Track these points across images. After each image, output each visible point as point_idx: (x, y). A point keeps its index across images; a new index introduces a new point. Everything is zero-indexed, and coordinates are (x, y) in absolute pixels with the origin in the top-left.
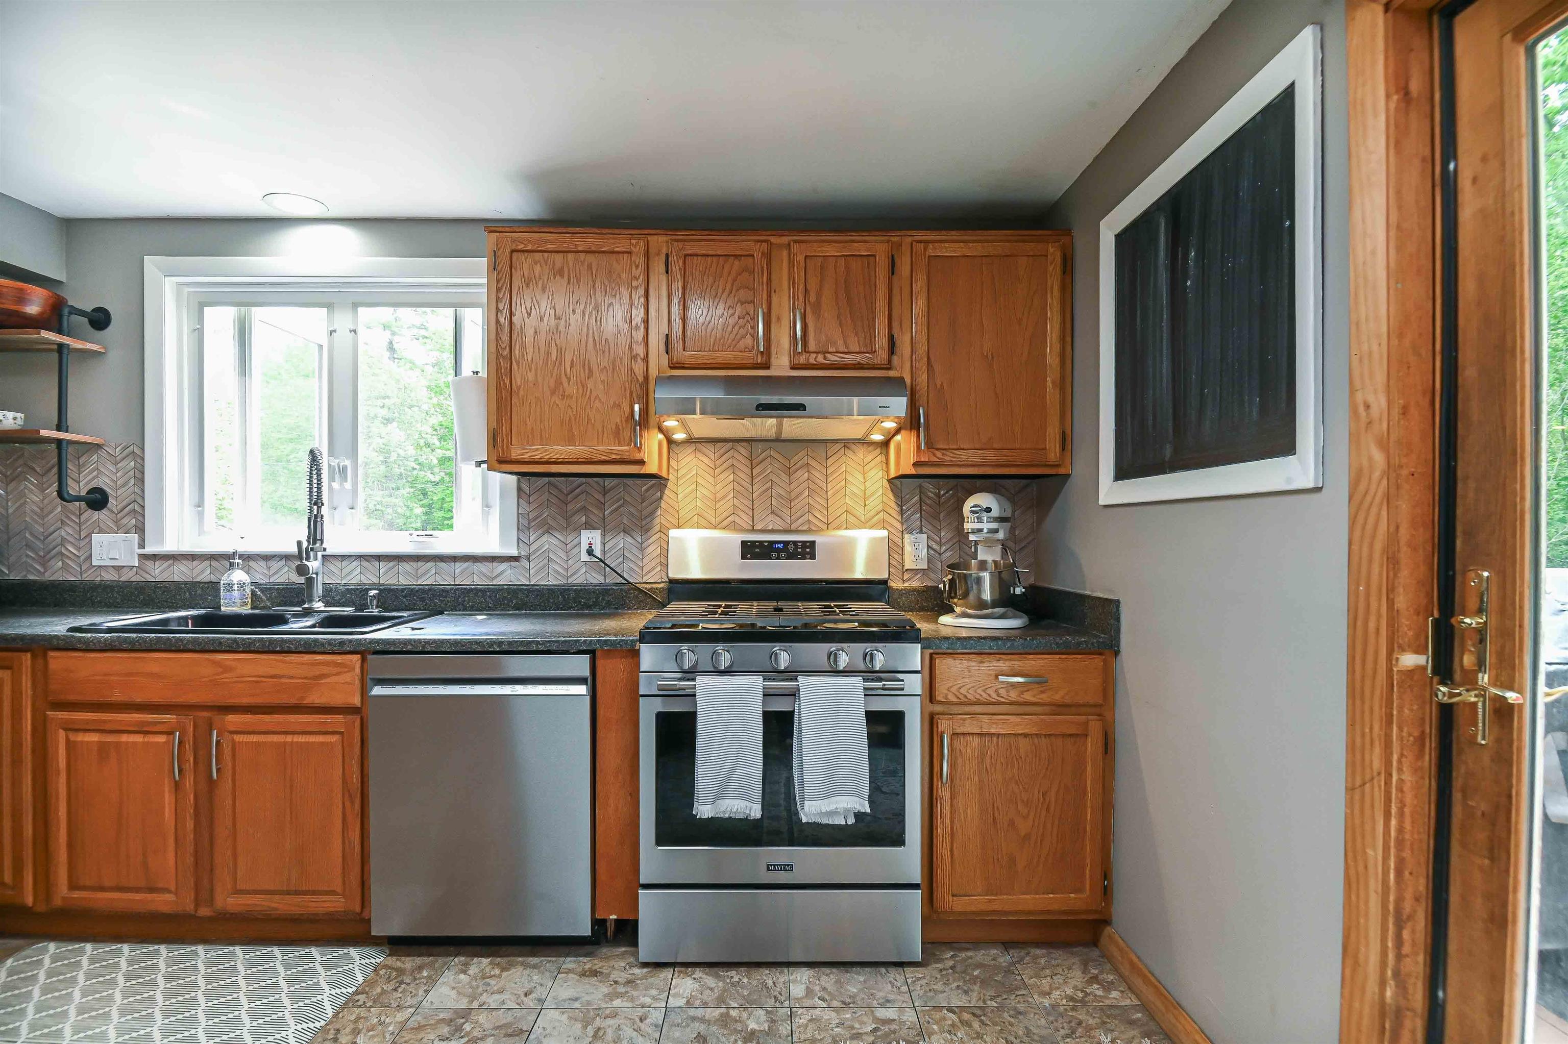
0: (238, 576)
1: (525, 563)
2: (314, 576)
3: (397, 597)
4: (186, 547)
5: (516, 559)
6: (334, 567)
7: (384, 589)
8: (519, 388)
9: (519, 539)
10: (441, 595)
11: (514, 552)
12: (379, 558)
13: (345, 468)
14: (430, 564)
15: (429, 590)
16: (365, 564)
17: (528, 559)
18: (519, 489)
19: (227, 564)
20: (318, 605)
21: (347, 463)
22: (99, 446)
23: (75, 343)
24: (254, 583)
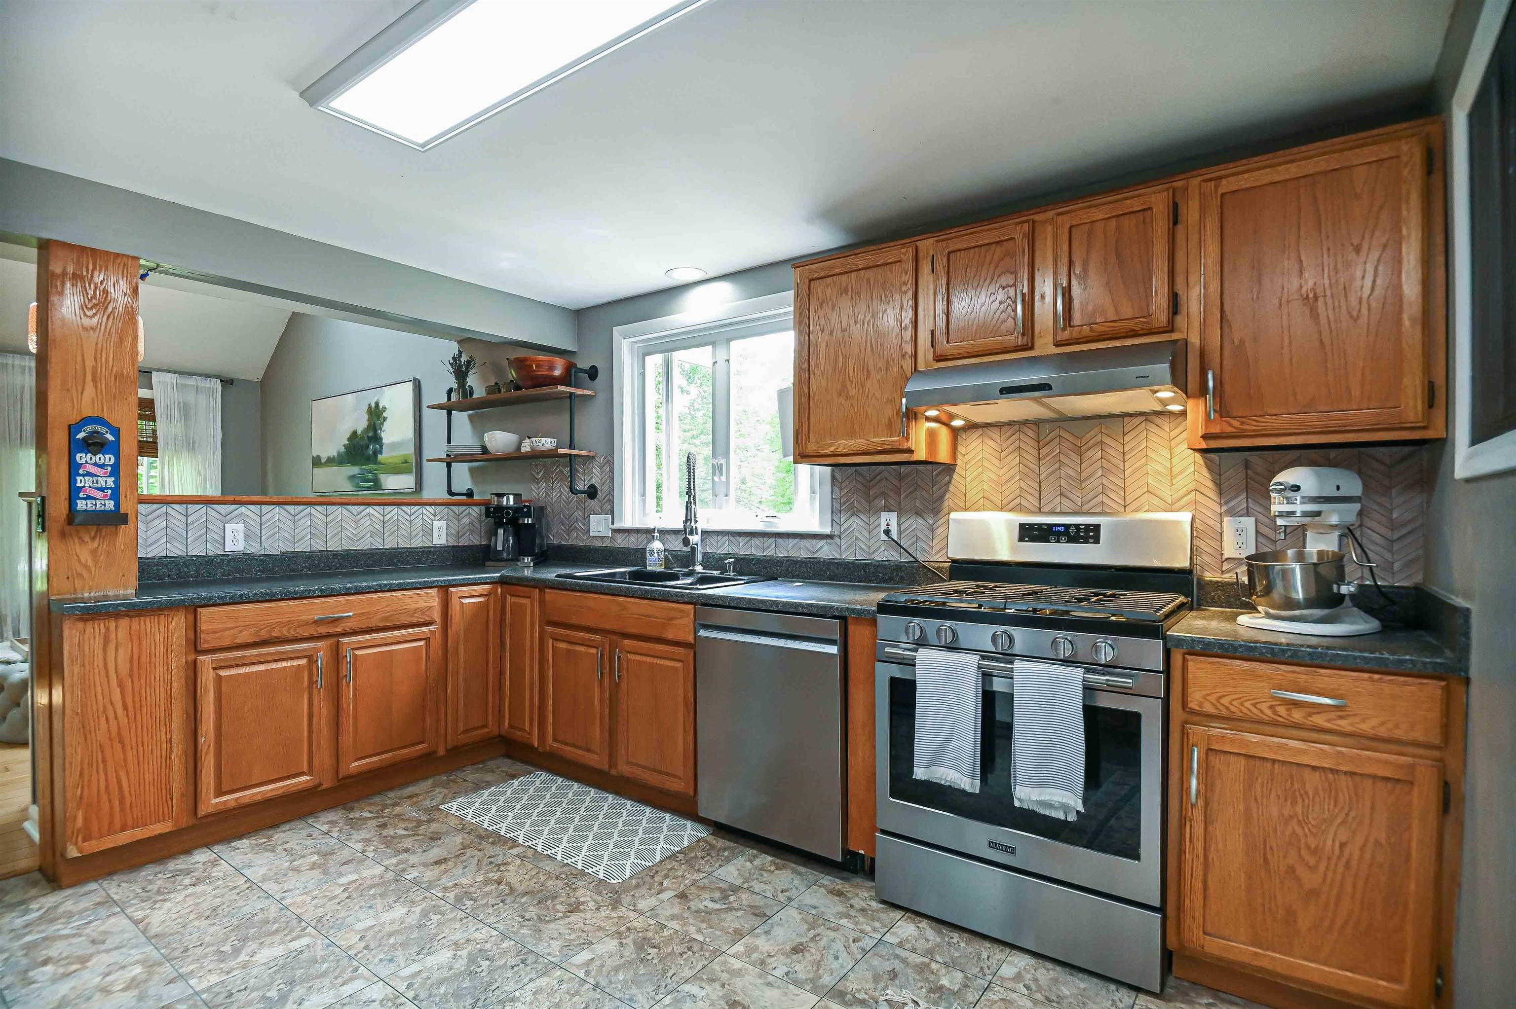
0: (657, 545)
1: (837, 540)
2: (696, 547)
4: (638, 525)
5: (830, 537)
6: (712, 540)
7: (742, 558)
8: (814, 394)
9: (832, 520)
10: (777, 565)
11: (827, 530)
12: (741, 534)
13: (721, 465)
14: (772, 540)
15: (770, 560)
16: (732, 538)
17: (840, 538)
18: (833, 477)
19: (649, 536)
20: (699, 568)
21: (723, 461)
22: (593, 458)
23: (579, 392)
24: (665, 550)
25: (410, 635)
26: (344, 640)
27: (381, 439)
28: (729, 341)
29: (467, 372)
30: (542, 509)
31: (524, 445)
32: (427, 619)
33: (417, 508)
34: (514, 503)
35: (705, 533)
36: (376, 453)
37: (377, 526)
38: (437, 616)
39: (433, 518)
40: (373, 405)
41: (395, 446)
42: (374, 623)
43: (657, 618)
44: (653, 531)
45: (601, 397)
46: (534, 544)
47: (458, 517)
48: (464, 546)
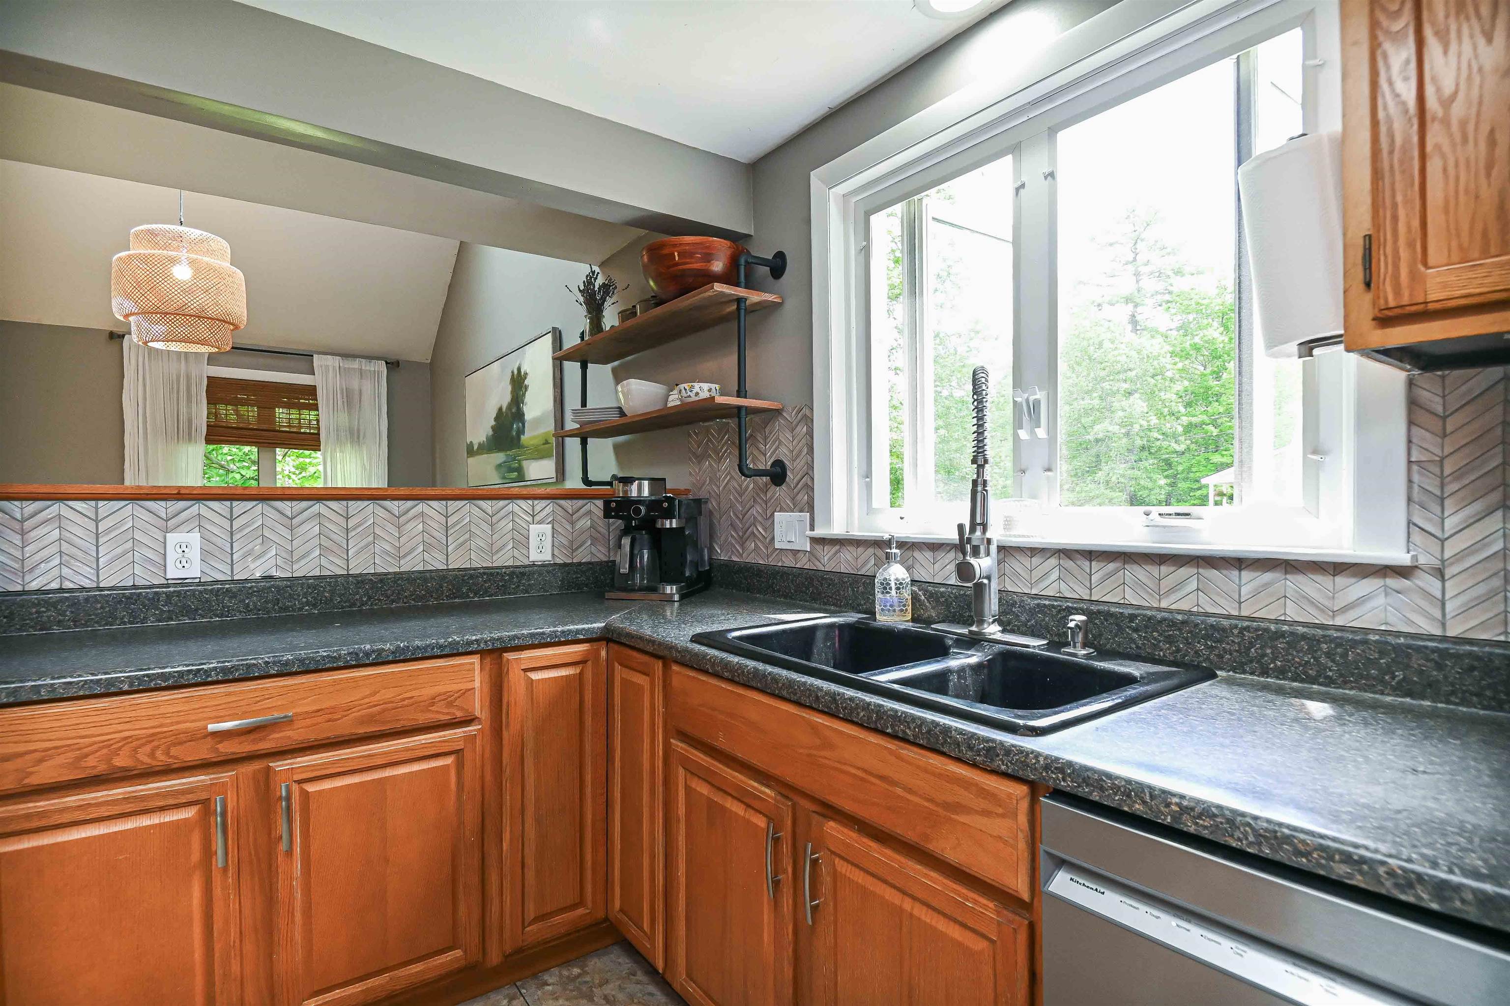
0: (896, 572)
1: (1433, 585)
2: (985, 581)
3: (1120, 629)
4: (857, 533)
5: (1403, 572)
6: (1018, 565)
7: (1099, 612)
9: (1410, 523)
10: (1207, 637)
11: (1400, 556)
12: (1091, 555)
13: (1037, 403)
14: (1185, 572)
15: (1183, 622)
16: (1068, 564)
17: (1440, 573)
18: (1413, 404)
19: (880, 553)
20: (993, 630)
21: (1040, 395)
22: (778, 412)
23: (754, 297)
24: (913, 582)
25: (424, 746)
26: (280, 766)
27: (523, 415)
28: (1052, 132)
29: (604, 300)
30: (698, 502)
31: (671, 398)
32: (459, 714)
33: (502, 503)
34: (651, 493)
35: (1001, 548)
36: (521, 432)
37: (436, 534)
38: (479, 706)
39: (530, 519)
40: (516, 372)
41: (537, 421)
42: (345, 727)
43: (910, 791)
44: (888, 543)
45: (791, 306)
46: (683, 564)
47: (571, 519)
48: (580, 564)
